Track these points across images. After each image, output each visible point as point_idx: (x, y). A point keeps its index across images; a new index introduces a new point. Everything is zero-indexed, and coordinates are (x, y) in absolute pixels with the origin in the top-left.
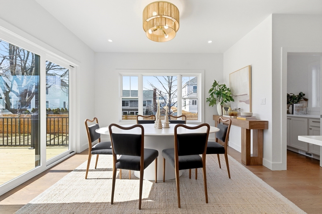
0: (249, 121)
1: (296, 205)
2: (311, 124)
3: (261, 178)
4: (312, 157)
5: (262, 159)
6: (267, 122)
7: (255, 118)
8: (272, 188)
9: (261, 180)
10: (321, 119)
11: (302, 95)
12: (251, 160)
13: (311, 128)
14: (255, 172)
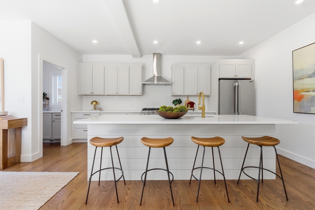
0: (8, 121)
1: (59, 172)
2: (54, 117)
3: (26, 171)
4: (54, 142)
5: (20, 156)
6: (27, 119)
7: (11, 116)
8: (40, 172)
9: (27, 172)
10: (61, 113)
11: (45, 95)
12: (8, 162)
13: (54, 120)
14: (17, 170)
